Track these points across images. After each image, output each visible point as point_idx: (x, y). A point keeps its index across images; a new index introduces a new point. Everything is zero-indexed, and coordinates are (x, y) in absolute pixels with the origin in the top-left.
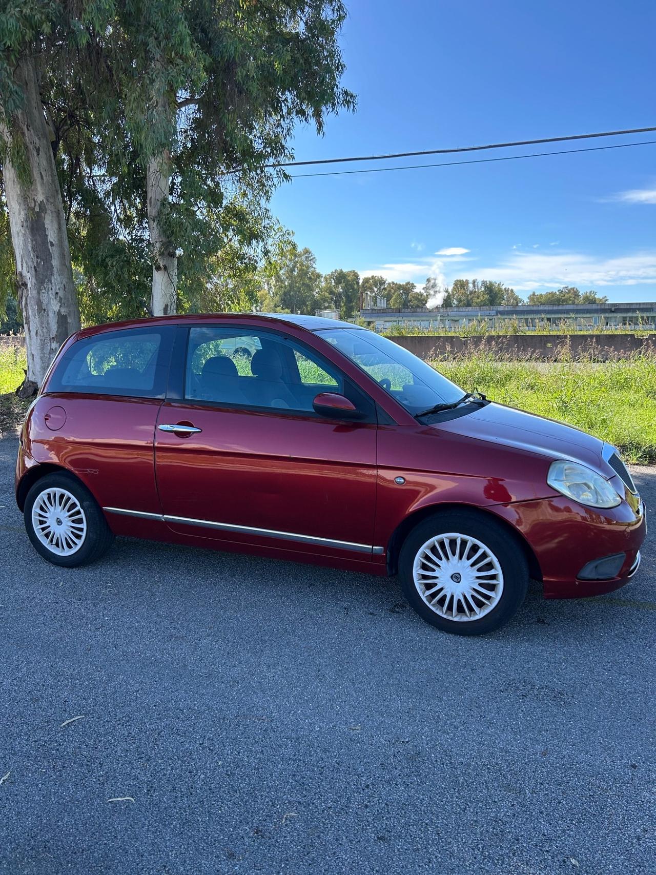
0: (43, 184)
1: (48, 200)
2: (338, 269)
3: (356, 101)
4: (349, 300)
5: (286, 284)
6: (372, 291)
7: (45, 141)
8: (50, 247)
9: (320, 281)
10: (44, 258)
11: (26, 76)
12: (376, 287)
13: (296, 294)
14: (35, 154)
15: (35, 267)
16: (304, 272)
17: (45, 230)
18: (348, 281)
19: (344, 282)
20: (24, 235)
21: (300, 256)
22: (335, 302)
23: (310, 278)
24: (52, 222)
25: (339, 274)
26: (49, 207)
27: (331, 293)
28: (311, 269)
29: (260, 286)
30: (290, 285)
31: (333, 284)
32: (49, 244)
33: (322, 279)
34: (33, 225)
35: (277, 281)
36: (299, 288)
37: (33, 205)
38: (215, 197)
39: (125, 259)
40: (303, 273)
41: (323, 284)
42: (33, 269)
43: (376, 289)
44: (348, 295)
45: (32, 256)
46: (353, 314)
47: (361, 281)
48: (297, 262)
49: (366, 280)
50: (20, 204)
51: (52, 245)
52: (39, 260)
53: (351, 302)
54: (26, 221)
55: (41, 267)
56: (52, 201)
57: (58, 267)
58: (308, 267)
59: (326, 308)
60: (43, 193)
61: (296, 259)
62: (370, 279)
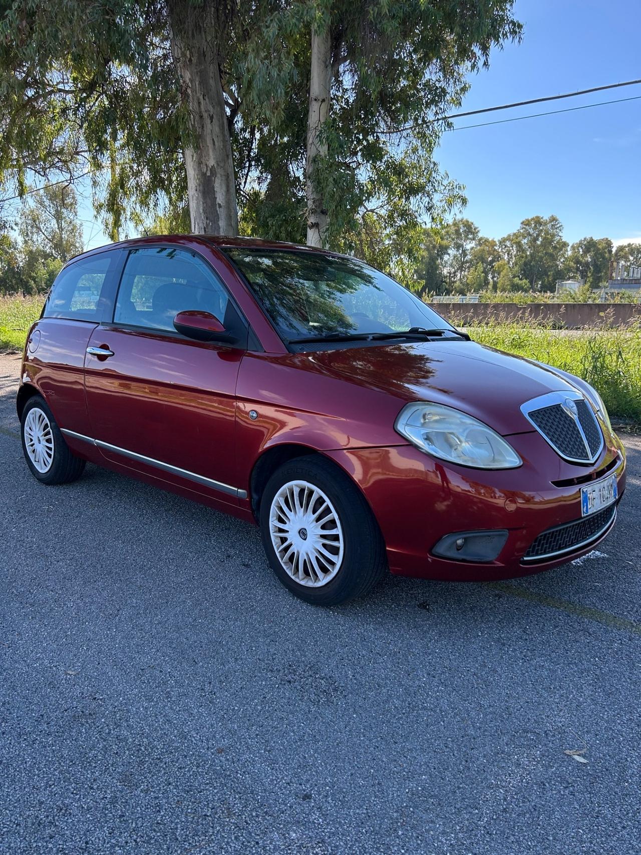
0: (214, 149)
1: (218, 165)
2: (588, 237)
3: (523, 31)
4: (598, 269)
5: (528, 253)
6: (627, 260)
7: (219, 109)
8: (218, 209)
9: (567, 251)
10: (213, 219)
11: (205, 48)
12: (632, 256)
13: (537, 264)
14: (209, 121)
15: (205, 228)
16: (549, 240)
17: (214, 192)
18: (599, 249)
19: (593, 251)
20: (197, 198)
21: (546, 224)
22: (582, 272)
23: (555, 248)
24: (221, 185)
25: (588, 242)
26: (220, 172)
27: (578, 262)
28: (557, 238)
29: (500, 257)
30: (531, 255)
31: (581, 253)
32: (217, 206)
33: (569, 248)
34: (204, 189)
35: (518, 251)
36: (541, 258)
37: (205, 170)
38: (373, 153)
39: (284, 218)
40: (548, 242)
41: (570, 253)
42: (203, 230)
43: (631, 258)
44: (597, 264)
45: (203, 217)
46: (600, 284)
47: (614, 250)
48: (542, 230)
49: (621, 249)
50: (195, 170)
51: (220, 206)
52: (208, 221)
53: (600, 271)
54: (199, 185)
55: (209, 227)
56: (222, 165)
57: (225, 228)
58: (553, 236)
59: (569, 279)
60: (214, 158)
61: (541, 228)
62: (625, 247)
